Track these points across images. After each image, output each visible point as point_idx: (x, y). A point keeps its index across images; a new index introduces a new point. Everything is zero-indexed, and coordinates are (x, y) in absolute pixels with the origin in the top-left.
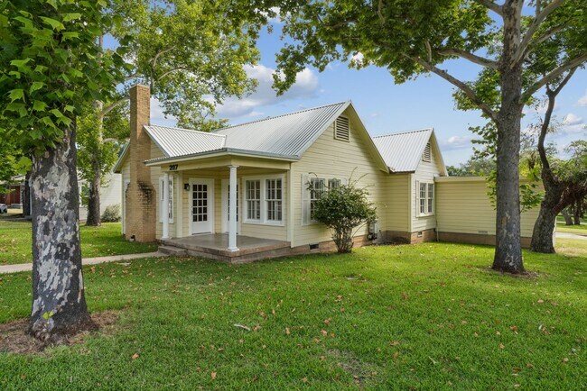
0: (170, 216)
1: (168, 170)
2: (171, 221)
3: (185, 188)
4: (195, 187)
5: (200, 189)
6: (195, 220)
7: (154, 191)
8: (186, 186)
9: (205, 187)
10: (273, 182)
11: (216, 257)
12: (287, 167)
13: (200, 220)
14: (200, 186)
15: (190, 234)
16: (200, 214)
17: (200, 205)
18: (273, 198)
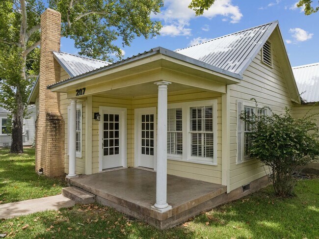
0: (77, 148)
1: (75, 96)
2: (79, 154)
3: (95, 118)
4: (106, 117)
5: (111, 120)
6: (106, 153)
7: (63, 121)
8: (96, 116)
9: (117, 118)
10: (200, 111)
11: (135, 215)
12: (222, 90)
13: (111, 153)
14: (111, 116)
15: (100, 170)
16: (111, 146)
17: (111, 136)
18: (200, 129)
